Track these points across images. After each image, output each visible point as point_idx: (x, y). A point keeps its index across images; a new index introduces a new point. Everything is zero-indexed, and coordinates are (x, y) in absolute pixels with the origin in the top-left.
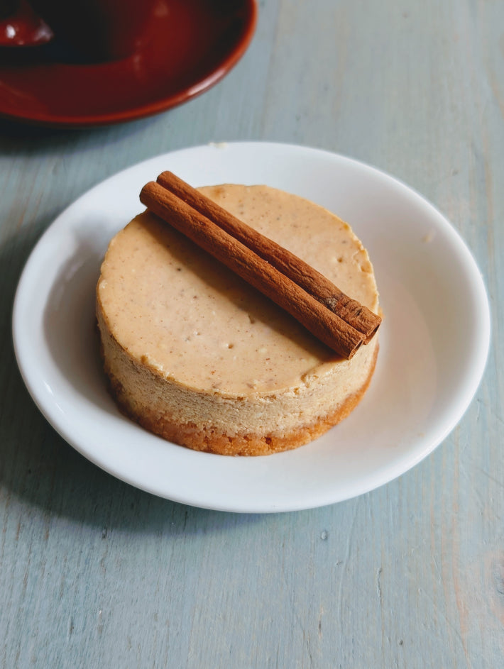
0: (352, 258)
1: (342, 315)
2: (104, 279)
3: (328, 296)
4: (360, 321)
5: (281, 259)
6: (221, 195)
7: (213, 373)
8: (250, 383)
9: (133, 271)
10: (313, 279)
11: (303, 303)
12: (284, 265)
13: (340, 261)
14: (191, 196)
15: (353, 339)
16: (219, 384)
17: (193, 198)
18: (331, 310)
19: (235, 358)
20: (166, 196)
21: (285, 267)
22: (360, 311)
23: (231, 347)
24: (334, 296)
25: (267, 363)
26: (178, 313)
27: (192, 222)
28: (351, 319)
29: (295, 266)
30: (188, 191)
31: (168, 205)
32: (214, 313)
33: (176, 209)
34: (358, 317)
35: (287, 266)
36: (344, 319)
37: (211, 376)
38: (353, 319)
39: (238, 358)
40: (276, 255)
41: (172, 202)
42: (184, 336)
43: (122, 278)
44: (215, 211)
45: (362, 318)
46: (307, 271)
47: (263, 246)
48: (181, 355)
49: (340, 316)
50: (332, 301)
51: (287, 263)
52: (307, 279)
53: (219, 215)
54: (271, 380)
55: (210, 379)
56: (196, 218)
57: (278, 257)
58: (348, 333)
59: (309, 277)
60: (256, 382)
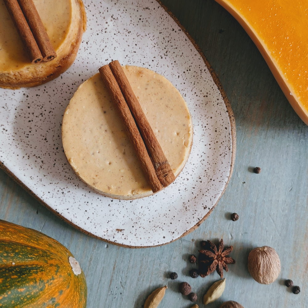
0: (183, 135)
1: (158, 174)
2: (69, 108)
3: (157, 162)
4: (164, 180)
5: (146, 134)
6: (141, 75)
7: (97, 176)
8: (109, 186)
9: (84, 107)
10: (155, 151)
11: (144, 163)
12: (146, 137)
13: (178, 134)
14: (121, 81)
15: (156, 189)
16: (97, 183)
17: (121, 83)
18: (155, 169)
19: (109, 170)
20: (109, 78)
21: (146, 138)
22: (167, 175)
23: (110, 164)
24: (159, 163)
25: (121, 178)
26: (95, 137)
27: (115, 97)
28: (161, 178)
29: (150, 141)
30: (121, 78)
31: (108, 83)
32: (110, 142)
33: (111, 87)
34: (165, 178)
35: (147, 138)
36: (158, 176)
37: (95, 177)
38: (162, 178)
39: (110, 171)
40: (144, 131)
41: (110, 82)
42: (92, 152)
43: (77, 110)
44: (128, 95)
45: (166, 179)
46: (154, 146)
47: (141, 124)
48: (87, 163)
49: (157, 174)
50: (157, 165)
51: (147, 137)
52: (152, 149)
53: (128, 98)
54: (119, 188)
55: (94, 179)
56: (117, 97)
57: (145, 133)
58: (156, 185)
59: (153, 149)
60: (112, 187)
